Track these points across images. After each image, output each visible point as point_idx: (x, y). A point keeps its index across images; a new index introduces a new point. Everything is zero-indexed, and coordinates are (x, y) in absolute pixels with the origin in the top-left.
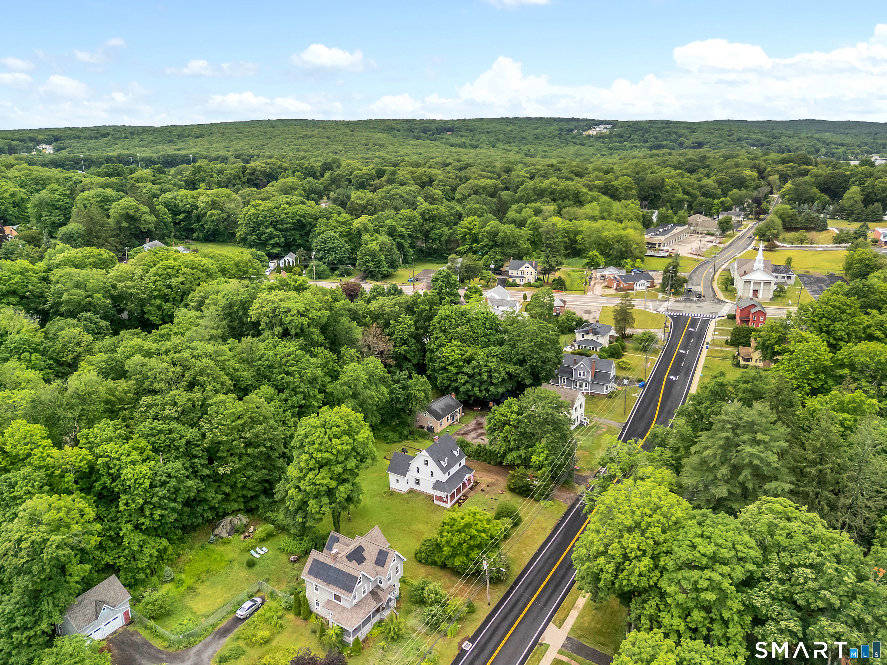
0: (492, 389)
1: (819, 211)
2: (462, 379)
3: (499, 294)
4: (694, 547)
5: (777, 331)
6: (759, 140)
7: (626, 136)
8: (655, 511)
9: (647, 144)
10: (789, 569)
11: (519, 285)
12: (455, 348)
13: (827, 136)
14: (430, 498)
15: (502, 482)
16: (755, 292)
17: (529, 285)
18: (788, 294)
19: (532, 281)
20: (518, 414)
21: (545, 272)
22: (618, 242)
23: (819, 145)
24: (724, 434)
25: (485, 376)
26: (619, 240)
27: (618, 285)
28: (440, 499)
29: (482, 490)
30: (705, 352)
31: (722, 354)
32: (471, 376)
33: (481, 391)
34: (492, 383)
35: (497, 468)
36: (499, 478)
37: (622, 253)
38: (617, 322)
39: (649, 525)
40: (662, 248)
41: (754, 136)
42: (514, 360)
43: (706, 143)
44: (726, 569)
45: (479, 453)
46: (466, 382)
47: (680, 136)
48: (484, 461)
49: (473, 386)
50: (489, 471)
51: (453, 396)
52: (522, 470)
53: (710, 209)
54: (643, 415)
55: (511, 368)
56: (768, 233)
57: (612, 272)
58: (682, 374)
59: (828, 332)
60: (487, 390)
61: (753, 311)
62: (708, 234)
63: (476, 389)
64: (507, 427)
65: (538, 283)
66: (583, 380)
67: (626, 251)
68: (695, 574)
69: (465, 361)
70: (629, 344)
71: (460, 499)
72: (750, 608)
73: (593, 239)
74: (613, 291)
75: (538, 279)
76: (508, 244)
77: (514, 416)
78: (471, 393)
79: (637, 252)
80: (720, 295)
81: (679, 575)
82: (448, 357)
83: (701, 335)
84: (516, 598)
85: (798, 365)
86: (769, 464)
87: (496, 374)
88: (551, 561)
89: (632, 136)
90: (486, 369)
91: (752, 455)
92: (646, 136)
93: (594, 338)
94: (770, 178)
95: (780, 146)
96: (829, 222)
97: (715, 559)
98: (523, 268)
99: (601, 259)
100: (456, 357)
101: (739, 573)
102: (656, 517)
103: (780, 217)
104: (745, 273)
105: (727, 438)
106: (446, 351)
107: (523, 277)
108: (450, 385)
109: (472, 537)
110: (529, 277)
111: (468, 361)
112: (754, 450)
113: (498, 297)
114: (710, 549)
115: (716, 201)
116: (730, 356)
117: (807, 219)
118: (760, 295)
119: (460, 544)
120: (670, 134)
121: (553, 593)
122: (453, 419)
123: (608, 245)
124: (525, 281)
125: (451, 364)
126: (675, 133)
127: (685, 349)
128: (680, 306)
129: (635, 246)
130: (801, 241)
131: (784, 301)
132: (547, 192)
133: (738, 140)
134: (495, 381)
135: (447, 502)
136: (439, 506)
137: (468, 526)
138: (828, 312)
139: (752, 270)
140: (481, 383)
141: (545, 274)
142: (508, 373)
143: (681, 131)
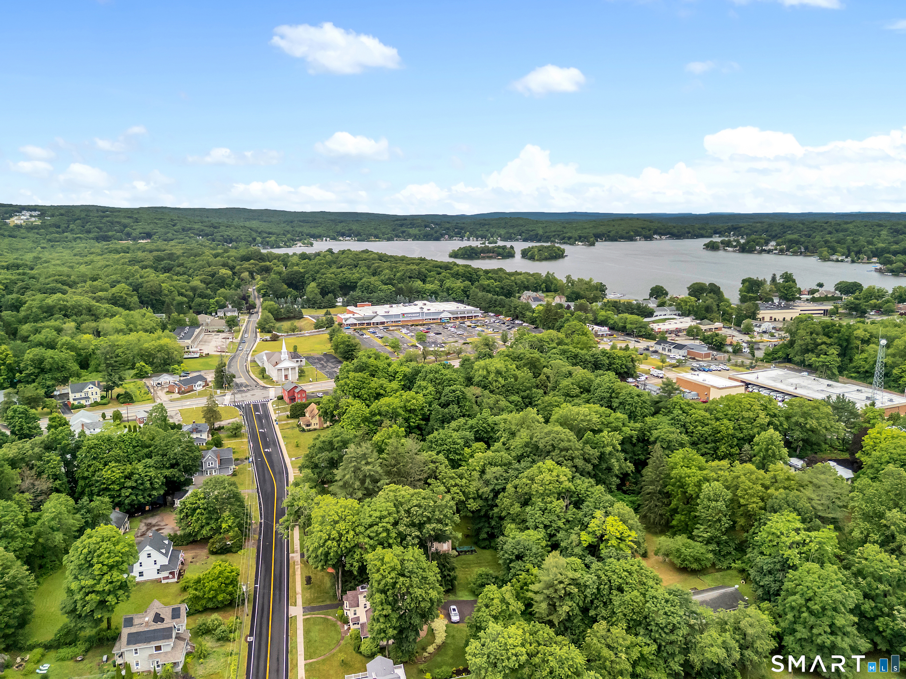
0: (155, 493)
1: (292, 303)
2: (126, 492)
3: (89, 418)
4: (371, 516)
5: (332, 402)
6: (202, 230)
7: (63, 226)
8: (345, 508)
9: (91, 235)
10: (408, 512)
11: (86, 406)
12: (114, 469)
13: (254, 224)
14: (159, 581)
15: (203, 553)
16: (286, 376)
17: (96, 404)
18: (306, 373)
19: (99, 400)
20: (205, 498)
21: (108, 389)
22: (158, 351)
23: (254, 235)
24: (353, 464)
25: (148, 484)
26: (161, 349)
27: (179, 389)
28: (165, 578)
30: (277, 427)
31: (289, 426)
32: (133, 488)
33: (144, 498)
34: (154, 489)
35: (189, 546)
36: (197, 551)
37: (164, 360)
38: (208, 420)
39: (346, 516)
40: (191, 350)
41: (196, 226)
42: (167, 466)
43: (155, 234)
44: (387, 520)
46: (131, 494)
47: (125, 226)
48: (177, 545)
49: (137, 495)
50: (185, 550)
51: (119, 510)
52: (217, 537)
53: (208, 308)
54: (264, 480)
55: (167, 472)
56: (267, 326)
57: (166, 378)
58: (272, 446)
59: (358, 397)
60: (150, 496)
61: (297, 390)
62: (219, 331)
63: (140, 497)
64: (198, 511)
65: (104, 401)
66: (212, 468)
67: (168, 358)
68: (376, 527)
69: (126, 477)
70: (222, 434)
71: (180, 573)
72: (400, 534)
73: (135, 352)
74: (176, 396)
75: (103, 397)
76: (58, 369)
77: (202, 501)
79: (178, 358)
80: (261, 383)
81: (368, 532)
82: (108, 479)
83: (267, 416)
84: (260, 609)
85: (354, 420)
86: (377, 472)
87: (156, 480)
88: (267, 580)
89: (71, 226)
90: (148, 478)
91: (370, 470)
92: (87, 226)
93: (198, 436)
94: (242, 275)
95: (222, 236)
96: (303, 310)
97: (381, 518)
98: (87, 389)
99: (149, 369)
100: (117, 476)
101: (392, 520)
102: (347, 511)
103: (270, 311)
104: (277, 364)
105: (354, 466)
106: (106, 473)
107: (88, 398)
109: (227, 578)
110: (95, 396)
111: (128, 477)
112: (369, 467)
113: (88, 421)
114: (378, 514)
115: (212, 301)
116: (295, 426)
117: (288, 311)
118: (290, 377)
119: (220, 586)
120: (112, 223)
121: (280, 594)
123: (150, 355)
124: (91, 401)
125: (113, 482)
126: (118, 223)
127: (263, 428)
128: (239, 397)
129: (176, 353)
130: (293, 330)
131: (306, 378)
132: (57, 309)
133: (183, 230)
134: (157, 486)
135: (173, 578)
136: (167, 583)
137: (221, 573)
138: (357, 385)
139: (281, 361)
140: (145, 490)
141: (107, 391)
142: (165, 477)
143: (124, 221)
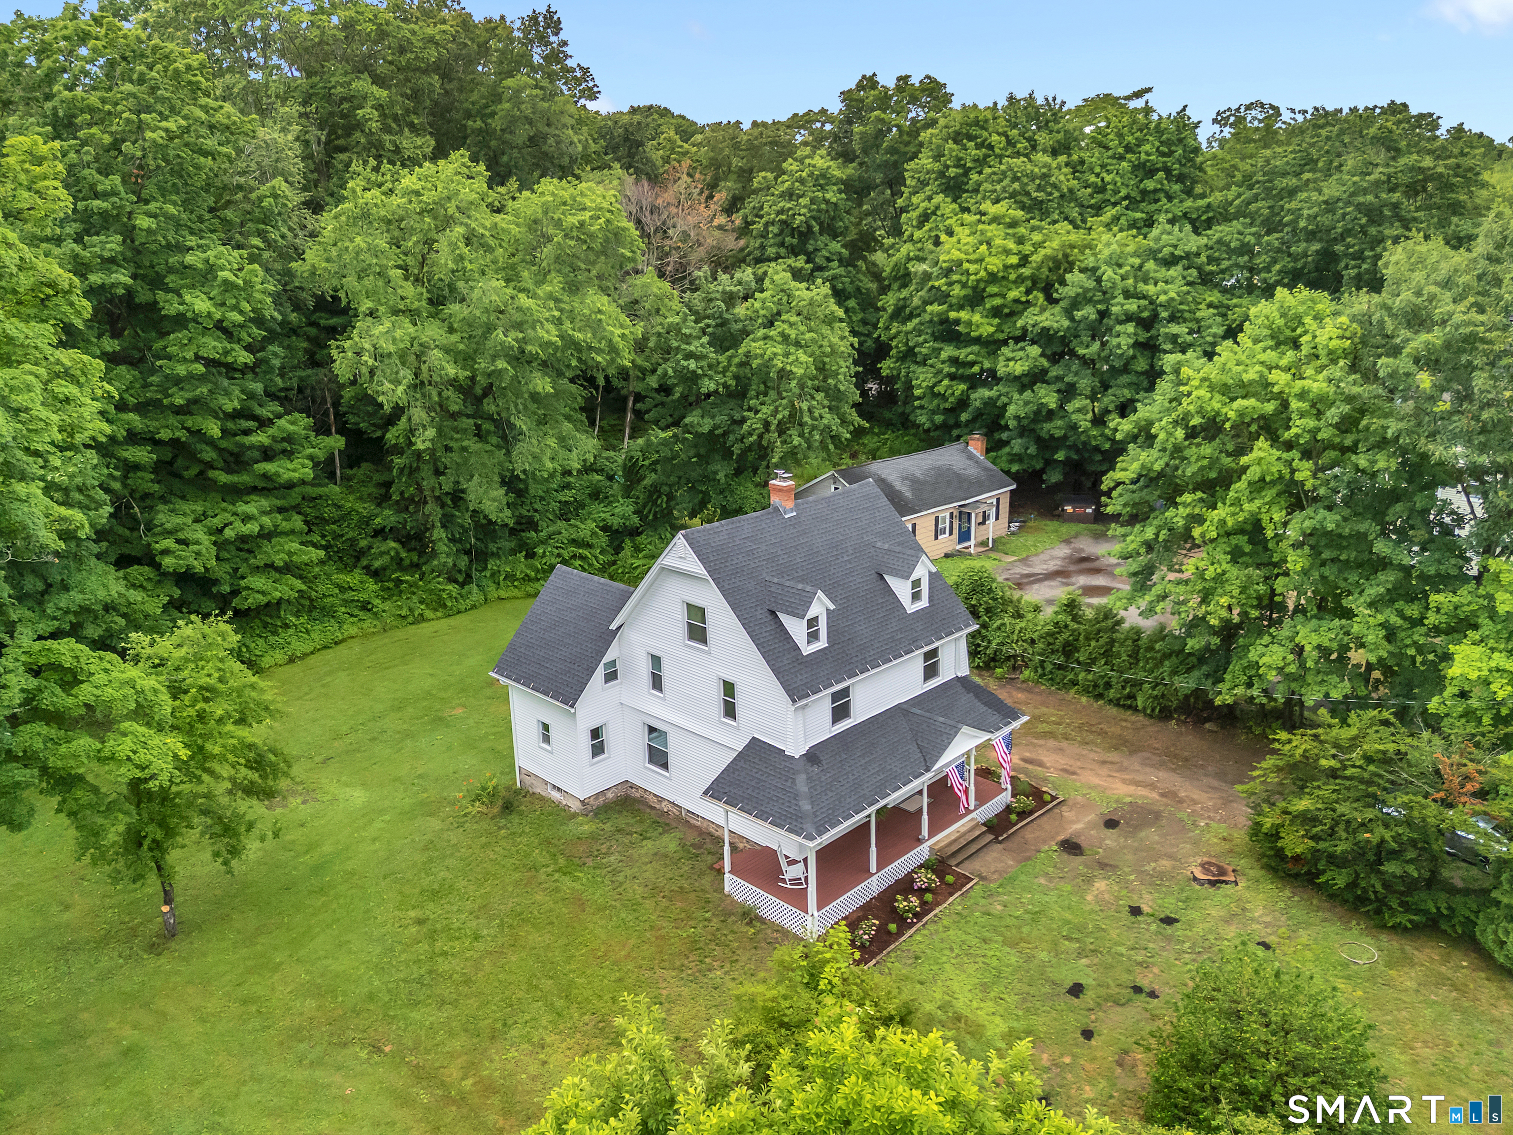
2: (1020, 362)
15: (1218, 809)
29: (1071, 847)
32: (1056, 347)
36: (1186, 789)
45: (1069, 649)
46: (1036, 376)
48: (1097, 690)
49: (1068, 392)
50: (1120, 744)
51: (976, 446)
69: (1033, 282)
71: (905, 885)
78: (1055, 428)
100: (995, 263)
108: (963, 403)
122: (964, 536)
125: (974, 298)
135: (797, 898)
136: (750, 916)
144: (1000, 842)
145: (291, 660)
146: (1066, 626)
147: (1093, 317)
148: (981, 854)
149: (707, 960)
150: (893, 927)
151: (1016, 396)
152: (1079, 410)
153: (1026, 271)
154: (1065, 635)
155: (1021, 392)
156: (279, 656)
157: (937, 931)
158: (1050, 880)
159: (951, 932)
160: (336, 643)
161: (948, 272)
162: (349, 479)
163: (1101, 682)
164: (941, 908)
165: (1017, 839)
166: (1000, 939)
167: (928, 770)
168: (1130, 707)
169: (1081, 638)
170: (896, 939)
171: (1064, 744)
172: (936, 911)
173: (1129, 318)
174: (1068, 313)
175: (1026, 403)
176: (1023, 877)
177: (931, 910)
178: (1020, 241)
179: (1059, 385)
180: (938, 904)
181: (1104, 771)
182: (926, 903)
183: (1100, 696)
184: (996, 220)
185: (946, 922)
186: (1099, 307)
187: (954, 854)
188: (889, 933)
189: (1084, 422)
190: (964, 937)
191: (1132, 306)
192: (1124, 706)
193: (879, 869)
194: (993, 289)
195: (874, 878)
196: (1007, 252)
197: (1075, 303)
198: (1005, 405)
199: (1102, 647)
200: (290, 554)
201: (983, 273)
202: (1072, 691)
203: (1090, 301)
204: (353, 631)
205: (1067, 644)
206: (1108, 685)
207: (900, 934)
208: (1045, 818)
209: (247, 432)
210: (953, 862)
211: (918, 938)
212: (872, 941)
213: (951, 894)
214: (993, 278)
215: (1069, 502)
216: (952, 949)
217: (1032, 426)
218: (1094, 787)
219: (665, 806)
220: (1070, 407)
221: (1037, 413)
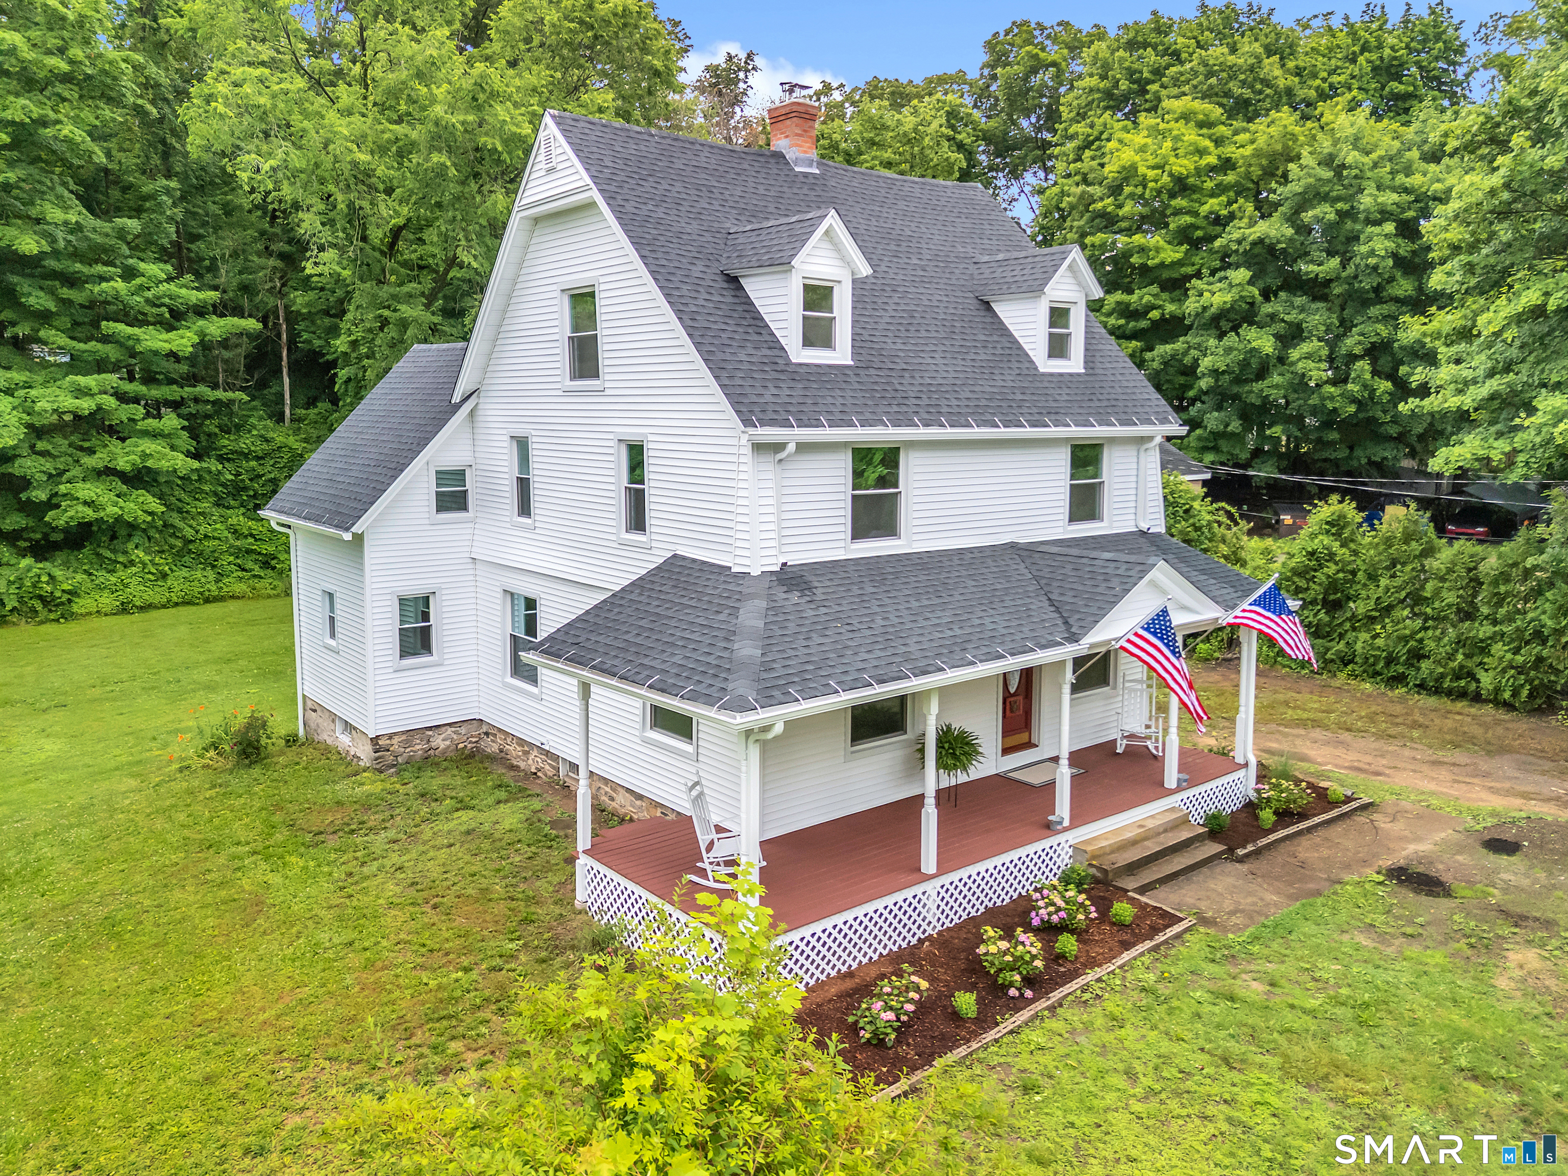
29: (1417, 881)
48: (1394, 667)
49: (1291, 335)
50: (1461, 741)
71: (1010, 920)
144: (1241, 860)
145: (124, 609)
146: (1331, 556)
147: (1332, 216)
148: (1198, 877)
149: (455, 1046)
150: (966, 1002)
151: (1212, 342)
152: (1308, 356)
153: (1231, 178)
154: (1331, 569)
155: (1221, 336)
156: (107, 601)
157: (1088, 1028)
158: (1383, 938)
159: (1128, 1032)
160: (207, 601)
161: (1115, 190)
162: (300, 420)
163: (1402, 651)
164: (1099, 972)
165: (1279, 857)
166: (1274, 1061)
167: (1074, 639)
168: (1462, 695)
169: (1360, 575)
170: (975, 1035)
171: (1346, 736)
172: (1090, 976)
173: (1384, 215)
174: (1293, 219)
175: (1229, 350)
176: (1309, 928)
177: (1073, 975)
178: (1218, 142)
179: (1280, 327)
180: (1093, 963)
181: (1444, 774)
182: (1060, 958)
183: (1398, 680)
184: (1186, 117)
185: (1112, 1004)
186: (1340, 205)
187: (1132, 868)
188: (956, 1016)
189: (1318, 372)
190: (1166, 1046)
191: (1390, 198)
192: (1449, 693)
193: (944, 866)
194: (1179, 202)
195: (932, 887)
196: (1201, 152)
197: (1306, 200)
198: (1196, 361)
199: (1399, 589)
200: (145, 456)
201: (1166, 179)
202: (1342, 676)
203: (1325, 198)
204: (240, 588)
205: (1332, 585)
206: (1417, 655)
207: (985, 1021)
208: (1339, 828)
209: (103, 279)
210: (1130, 883)
211: (1036, 1037)
212: (903, 1030)
213: (1126, 946)
214: (1181, 186)
215: (1286, 512)
216: (1131, 1075)
217: (1235, 389)
218: (1432, 793)
219: (533, 762)
220: (1294, 354)
221: (1244, 364)
